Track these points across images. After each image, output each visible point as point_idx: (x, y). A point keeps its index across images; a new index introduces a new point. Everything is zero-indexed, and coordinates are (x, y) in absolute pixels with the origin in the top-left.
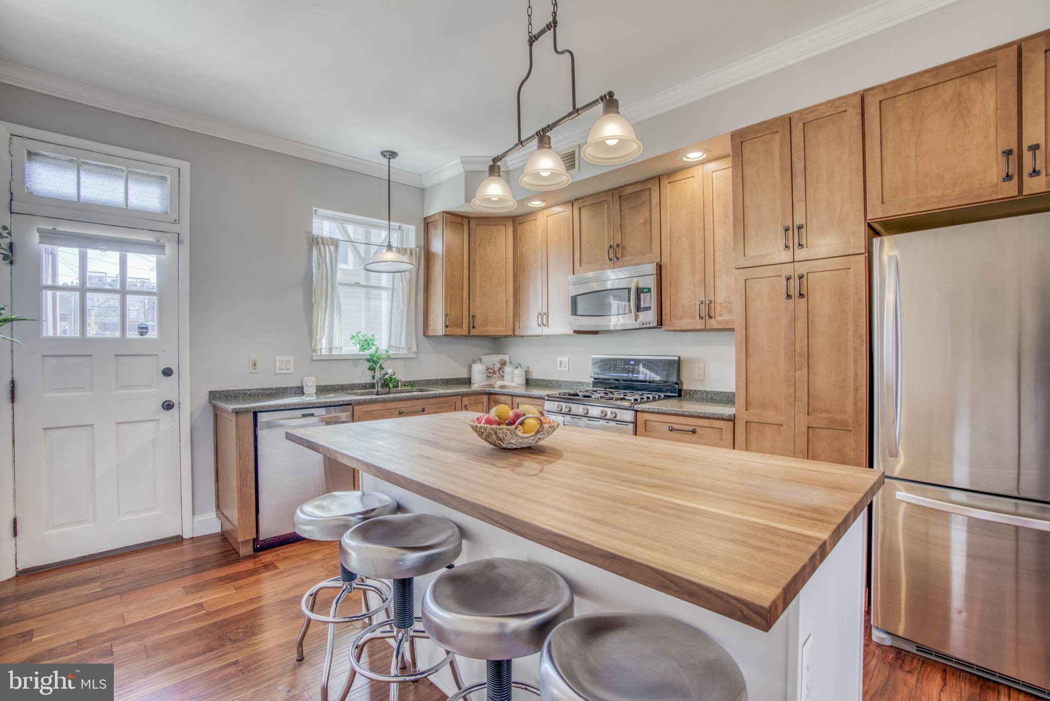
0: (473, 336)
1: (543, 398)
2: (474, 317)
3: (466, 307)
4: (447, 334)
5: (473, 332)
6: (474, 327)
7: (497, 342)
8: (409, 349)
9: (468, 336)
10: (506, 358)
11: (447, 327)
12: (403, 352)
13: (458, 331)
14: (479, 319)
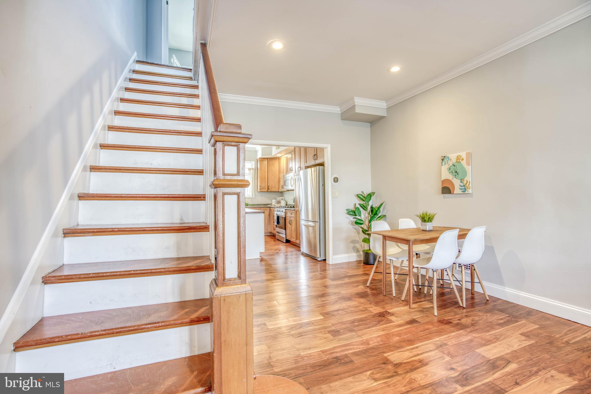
0: (269, 192)
1: (275, 208)
2: (269, 186)
3: (266, 184)
4: (261, 191)
5: (269, 191)
6: (269, 189)
7: (282, 193)
8: (253, 195)
9: (268, 191)
10: (283, 198)
11: (260, 189)
12: (251, 196)
13: (263, 190)
14: (270, 187)
